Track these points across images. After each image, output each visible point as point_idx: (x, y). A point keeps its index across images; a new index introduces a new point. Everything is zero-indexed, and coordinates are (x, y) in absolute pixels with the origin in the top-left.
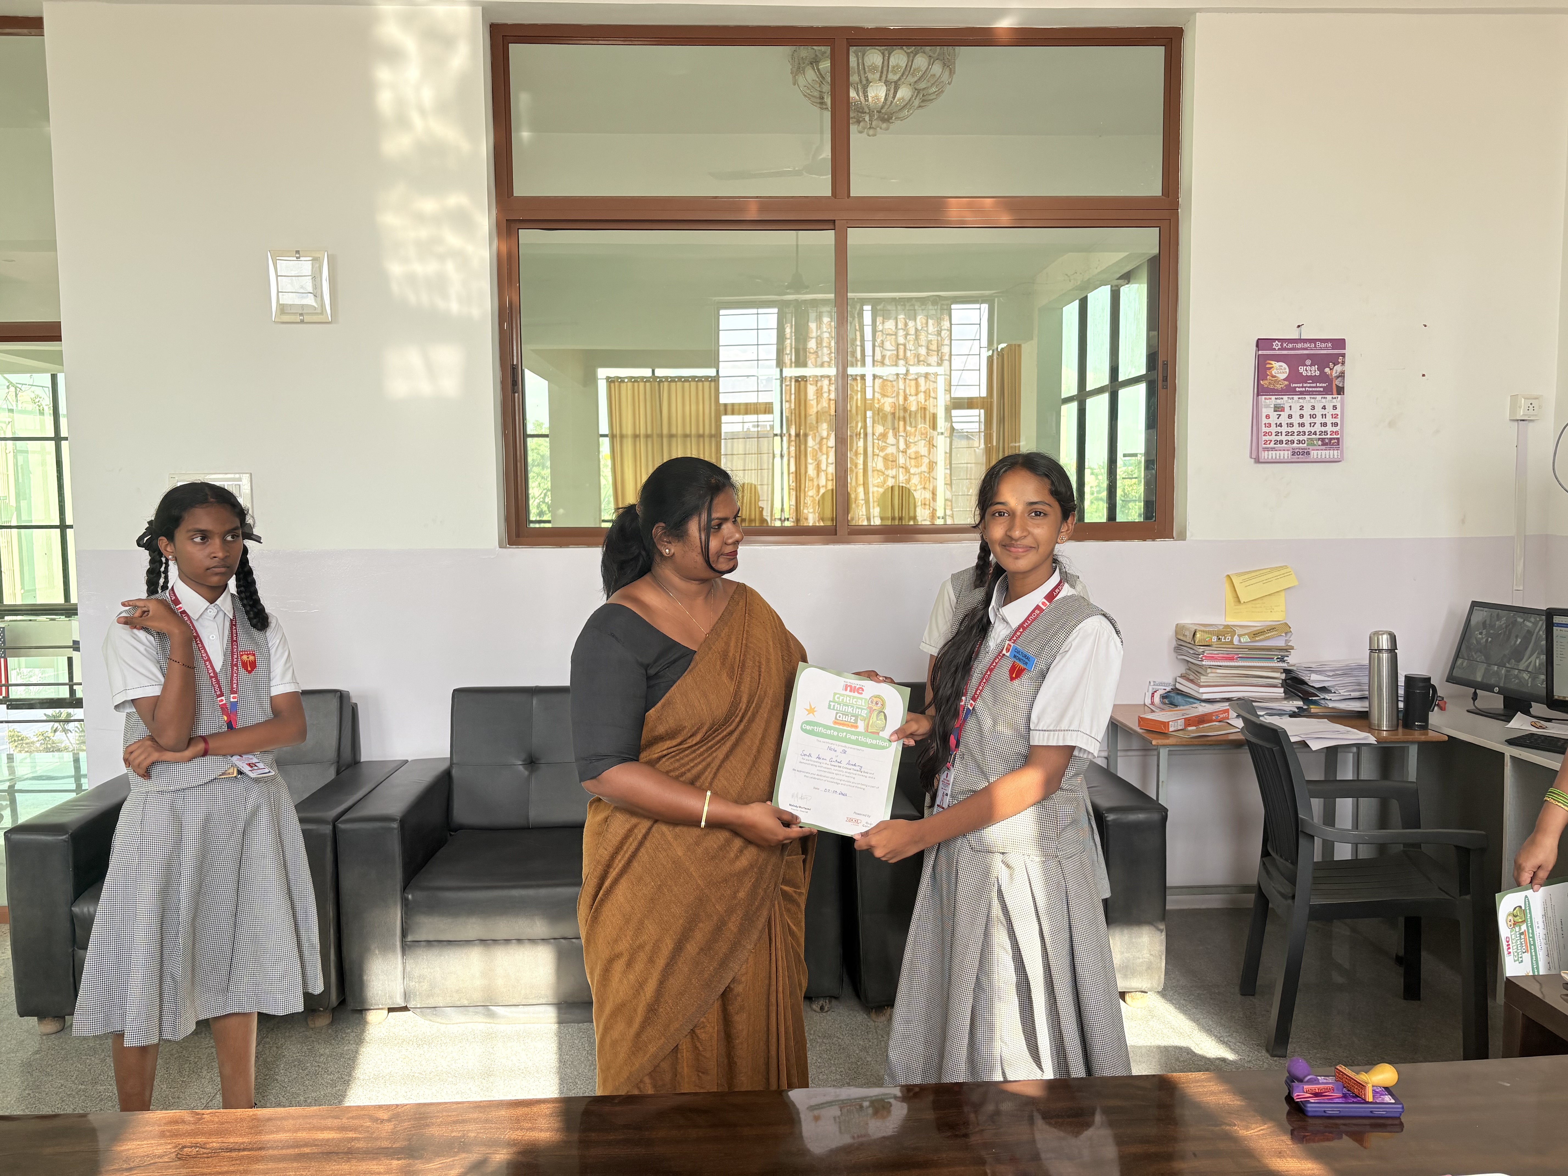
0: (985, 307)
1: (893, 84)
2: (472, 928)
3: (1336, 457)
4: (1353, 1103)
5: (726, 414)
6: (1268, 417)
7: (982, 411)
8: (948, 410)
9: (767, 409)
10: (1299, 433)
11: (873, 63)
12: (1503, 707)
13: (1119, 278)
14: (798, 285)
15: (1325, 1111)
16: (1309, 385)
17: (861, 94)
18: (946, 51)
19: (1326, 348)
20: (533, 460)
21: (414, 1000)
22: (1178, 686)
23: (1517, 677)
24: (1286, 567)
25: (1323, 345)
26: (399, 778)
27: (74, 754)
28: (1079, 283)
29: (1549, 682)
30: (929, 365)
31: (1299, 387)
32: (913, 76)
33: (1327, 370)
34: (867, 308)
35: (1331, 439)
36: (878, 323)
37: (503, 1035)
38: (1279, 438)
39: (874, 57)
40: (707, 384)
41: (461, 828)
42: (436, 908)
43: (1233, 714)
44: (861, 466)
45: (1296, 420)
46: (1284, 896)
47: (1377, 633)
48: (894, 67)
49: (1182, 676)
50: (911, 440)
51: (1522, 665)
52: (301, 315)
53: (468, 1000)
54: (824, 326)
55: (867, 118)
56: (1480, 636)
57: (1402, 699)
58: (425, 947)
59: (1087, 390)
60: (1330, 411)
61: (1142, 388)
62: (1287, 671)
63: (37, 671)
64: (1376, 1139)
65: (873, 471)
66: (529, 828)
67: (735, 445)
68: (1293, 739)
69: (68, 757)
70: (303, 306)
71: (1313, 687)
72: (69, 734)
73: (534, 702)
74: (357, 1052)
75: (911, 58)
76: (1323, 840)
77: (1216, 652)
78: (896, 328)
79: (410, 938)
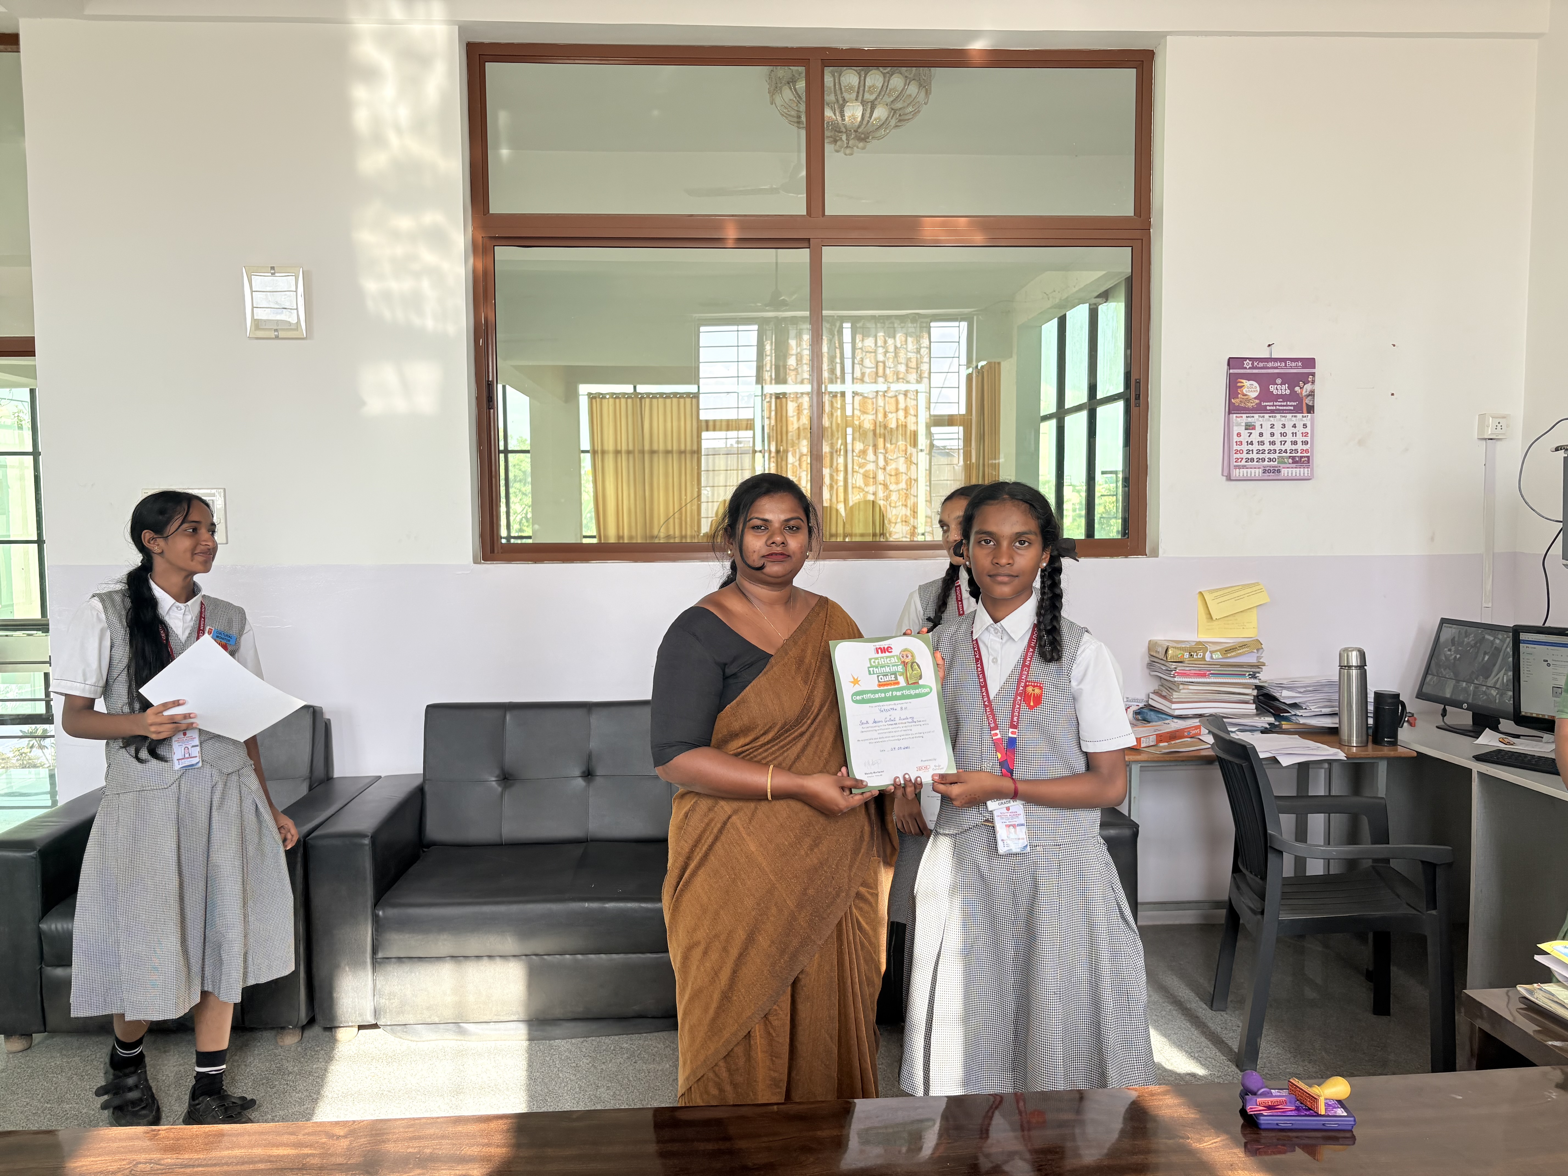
0: (964, 325)
1: (869, 104)
2: (444, 944)
3: (1306, 475)
4: (1306, 1116)
5: (707, 430)
6: (1239, 435)
7: (961, 428)
8: (928, 427)
9: (749, 425)
10: (1270, 452)
11: (850, 83)
12: (1471, 723)
13: (1098, 297)
14: (777, 303)
15: (1277, 1124)
16: (1279, 404)
17: (837, 114)
18: (921, 72)
19: (1297, 367)
20: (515, 476)
21: (384, 1017)
22: (1151, 702)
23: (1485, 693)
24: (1257, 584)
25: (1294, 364)
26: (372, 794)
27: (49, 770)
28: (1057, 301)
29: (1516, 697)
30: (908, 382)
31: (1270, 406)
32: (889, 97)
33: (1297, 389)
34: (847, 326)
35: (1301, 457)
36: (857, 341)
37: (474, 1052)
38: (1250, 456)
39: (850, 77)
40: (688, 400)
41: (433, 844)
42: (406, 925)
43: (1204, 731)
44: (841, 483)
45: (1267, 438)
46: (1254, 912)
47: (1346, 650)
48: (870, 87)
49: (1155, 693)
50: (890, 457)
51: (1491, 682)
52: (276, 330)
53: (439, 1017)
54: (804, 343)
55: (844, 137)
56: (1449, 653)
57: (1372, 715)
58: (395, 963)
59: (1066, 408)
60: (1300, 429)
61: (1120, 405)
62: (1258, 688)
63: (14, 686)
64: (1329, 1152)
65: (853, 488)
66: (502, 845)
67: (717, 461)
68: (1262, 756)
69: (44, 773)
70: (278, 322)
71: (1284, 703)
72: (45, 751)
73: (508, 718)
74: (326, 1070)
75: (887, 78)
76: (1296, 857)
77: (1188, 669)
78: (876, 345)
79: (380, 955)
